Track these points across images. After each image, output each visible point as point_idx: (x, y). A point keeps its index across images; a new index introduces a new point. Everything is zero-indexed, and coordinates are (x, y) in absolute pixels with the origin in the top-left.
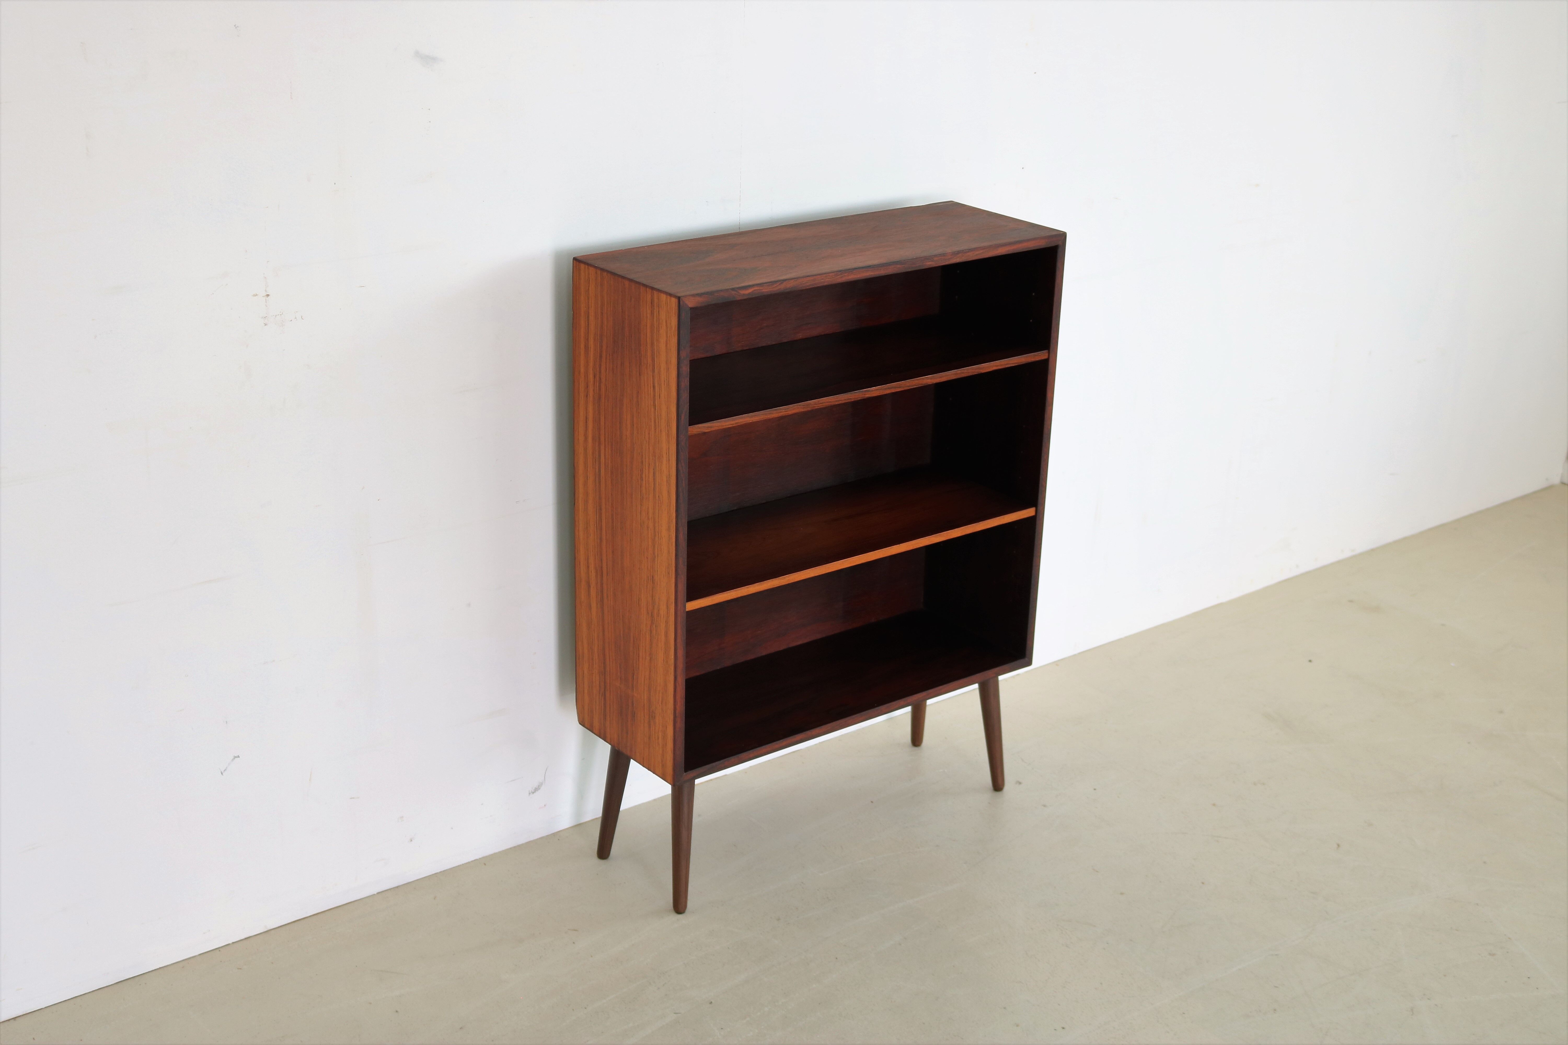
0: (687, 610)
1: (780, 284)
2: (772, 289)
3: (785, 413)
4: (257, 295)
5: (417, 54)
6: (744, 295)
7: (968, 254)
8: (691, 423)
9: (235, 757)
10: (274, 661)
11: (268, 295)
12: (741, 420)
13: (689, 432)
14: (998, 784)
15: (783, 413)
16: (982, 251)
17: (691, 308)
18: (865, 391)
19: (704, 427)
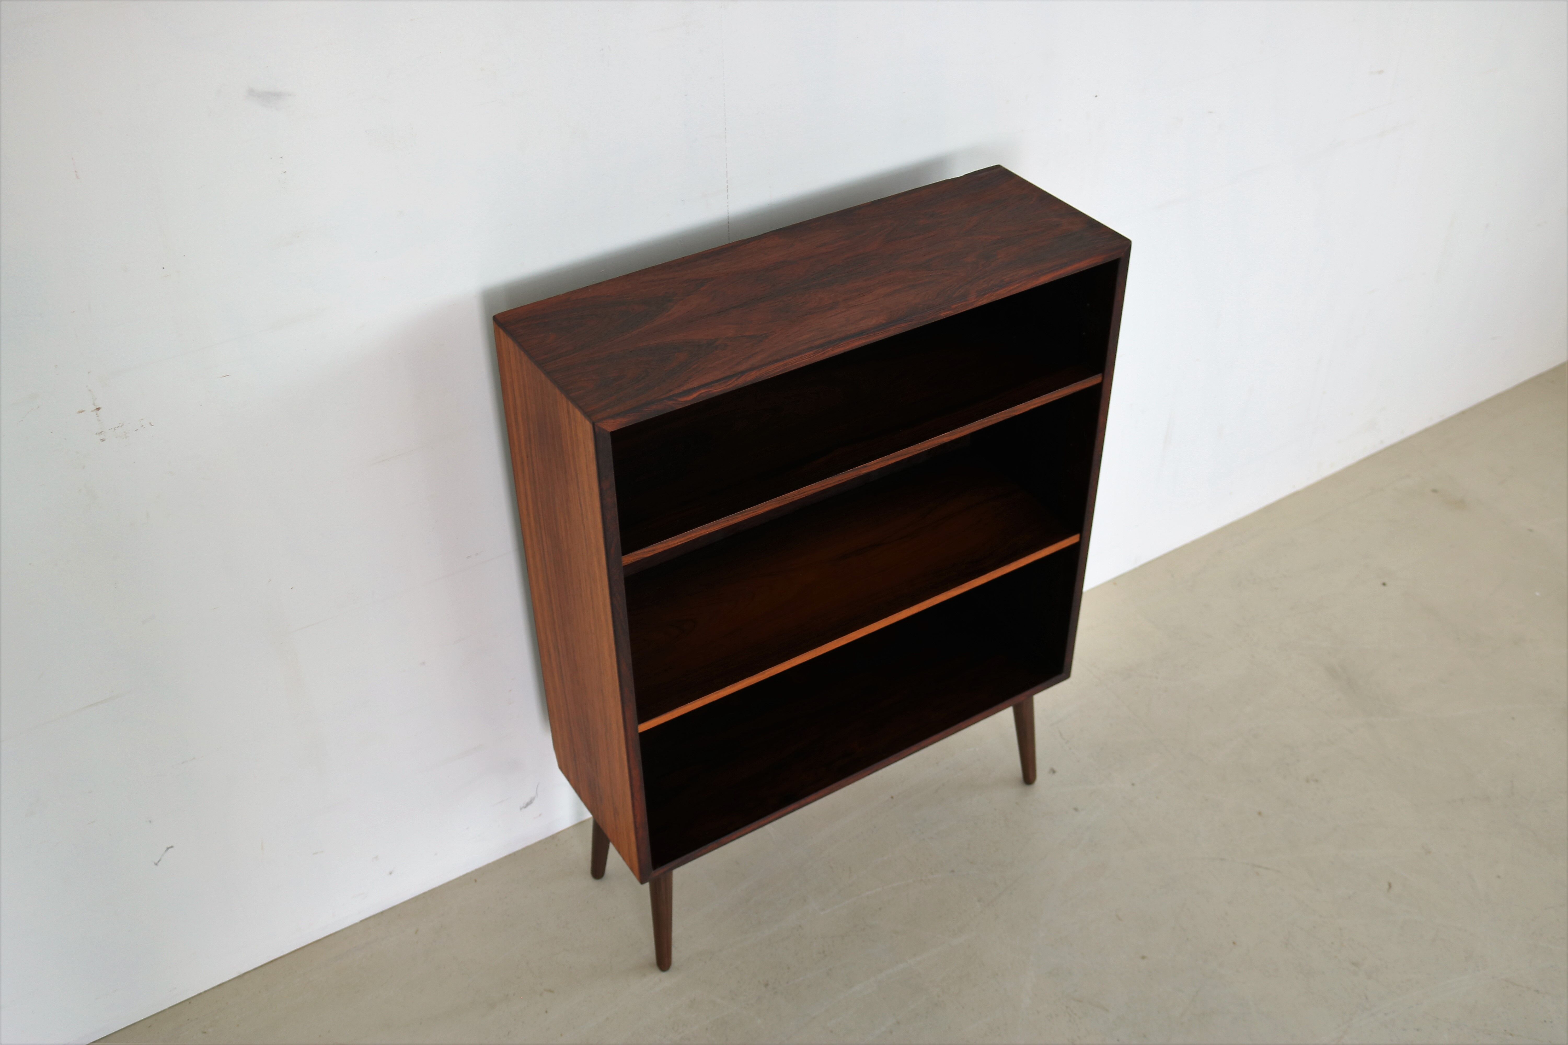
0: (640, 731)
1: (736, 380)
2: (725, 388)
3: (753, 514)
4: (83, 411)
5: (252, 93)
6: (686, 402)
7: (998, 292)
8: (625, 552)
9: (168, 848)
10: (194, 758)
11: (98, 409)
12: (693, 535)
13: (624, 562)
14: (1029, 775)
15: (751, 514)
16: (1017, 285)
17: (613, 434)
18: (862, 467)
19: (644, 552)
